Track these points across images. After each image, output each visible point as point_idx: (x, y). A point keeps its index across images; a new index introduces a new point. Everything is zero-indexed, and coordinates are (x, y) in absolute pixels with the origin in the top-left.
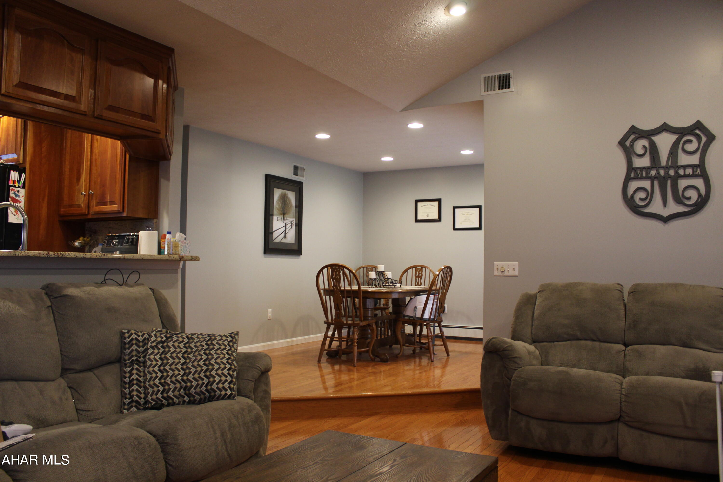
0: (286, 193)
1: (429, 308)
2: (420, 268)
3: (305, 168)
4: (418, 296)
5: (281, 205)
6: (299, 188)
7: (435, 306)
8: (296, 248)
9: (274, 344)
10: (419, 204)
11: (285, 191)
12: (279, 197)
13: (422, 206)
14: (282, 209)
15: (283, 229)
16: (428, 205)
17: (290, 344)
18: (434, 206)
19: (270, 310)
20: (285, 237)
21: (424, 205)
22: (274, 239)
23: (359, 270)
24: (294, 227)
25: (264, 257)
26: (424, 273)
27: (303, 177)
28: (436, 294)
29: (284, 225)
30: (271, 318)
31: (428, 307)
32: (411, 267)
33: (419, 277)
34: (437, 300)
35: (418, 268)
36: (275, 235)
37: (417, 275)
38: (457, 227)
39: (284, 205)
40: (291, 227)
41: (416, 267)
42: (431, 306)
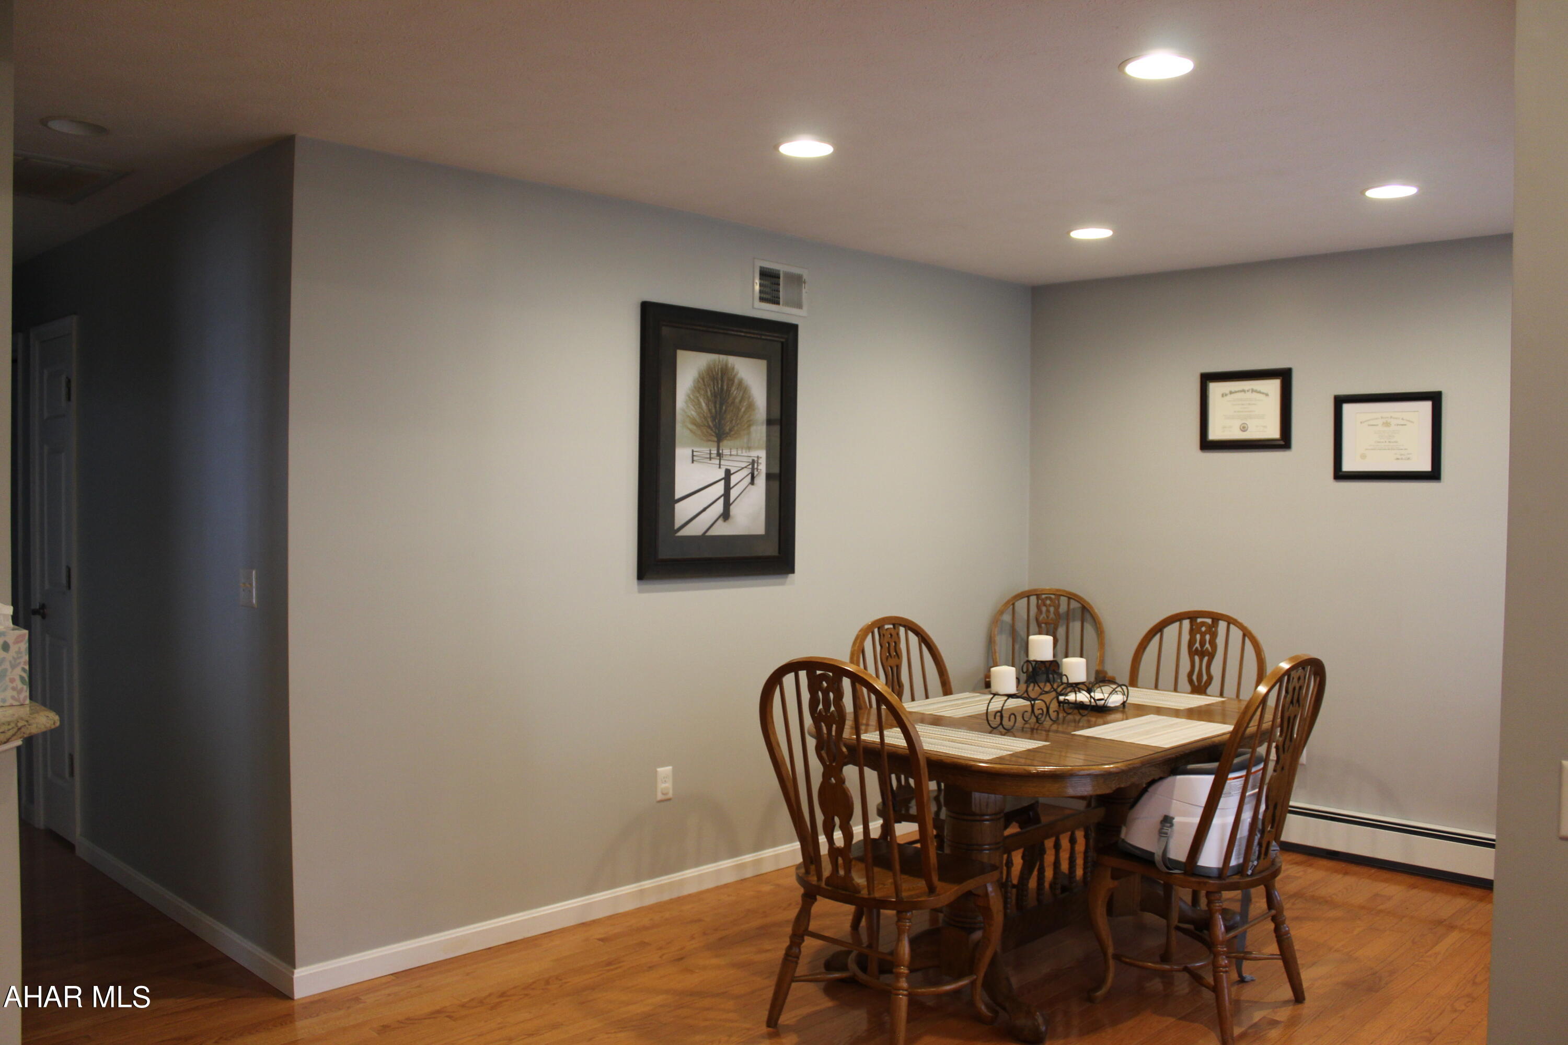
0: (726, 365)
1: (1223, 826)
2: (1209, 621)
3: (805, 277)
4: (1179, 778)
5: (707, 405)
6: (782, 343)
7: (1247, 816)
8: (771, 550)
9: (682, 882)
10: (1215, 389)
11: (723, 357)
12: (697, 382)
13: (1223, 396)
14: (714, 419)
15: (719, 489)
16: (1243, 391)
17: (749, 874)
18: (1267, 395)
19: (665, 771)
20: (726, 515)
21: (1231, 393)
22: (677, 526)
23: (1013, 604)
24: (761, 481)
25: (640, 591)
26: (1220, 641)
27: (799, 306)
28: (1255, 765)
29: (723, 475)
30: (670, 795)
31: (1216, 821)
32: (1177, 618)
33: (1202, 653)
34: (1257, 790)
35: (1199, 620)
36: (683, 511)
37: (1197, 645)
38: (1347, 467)
39: (721, 408)
40: (749, 479)
41: (1192, 616)
42: (1231, 819)
